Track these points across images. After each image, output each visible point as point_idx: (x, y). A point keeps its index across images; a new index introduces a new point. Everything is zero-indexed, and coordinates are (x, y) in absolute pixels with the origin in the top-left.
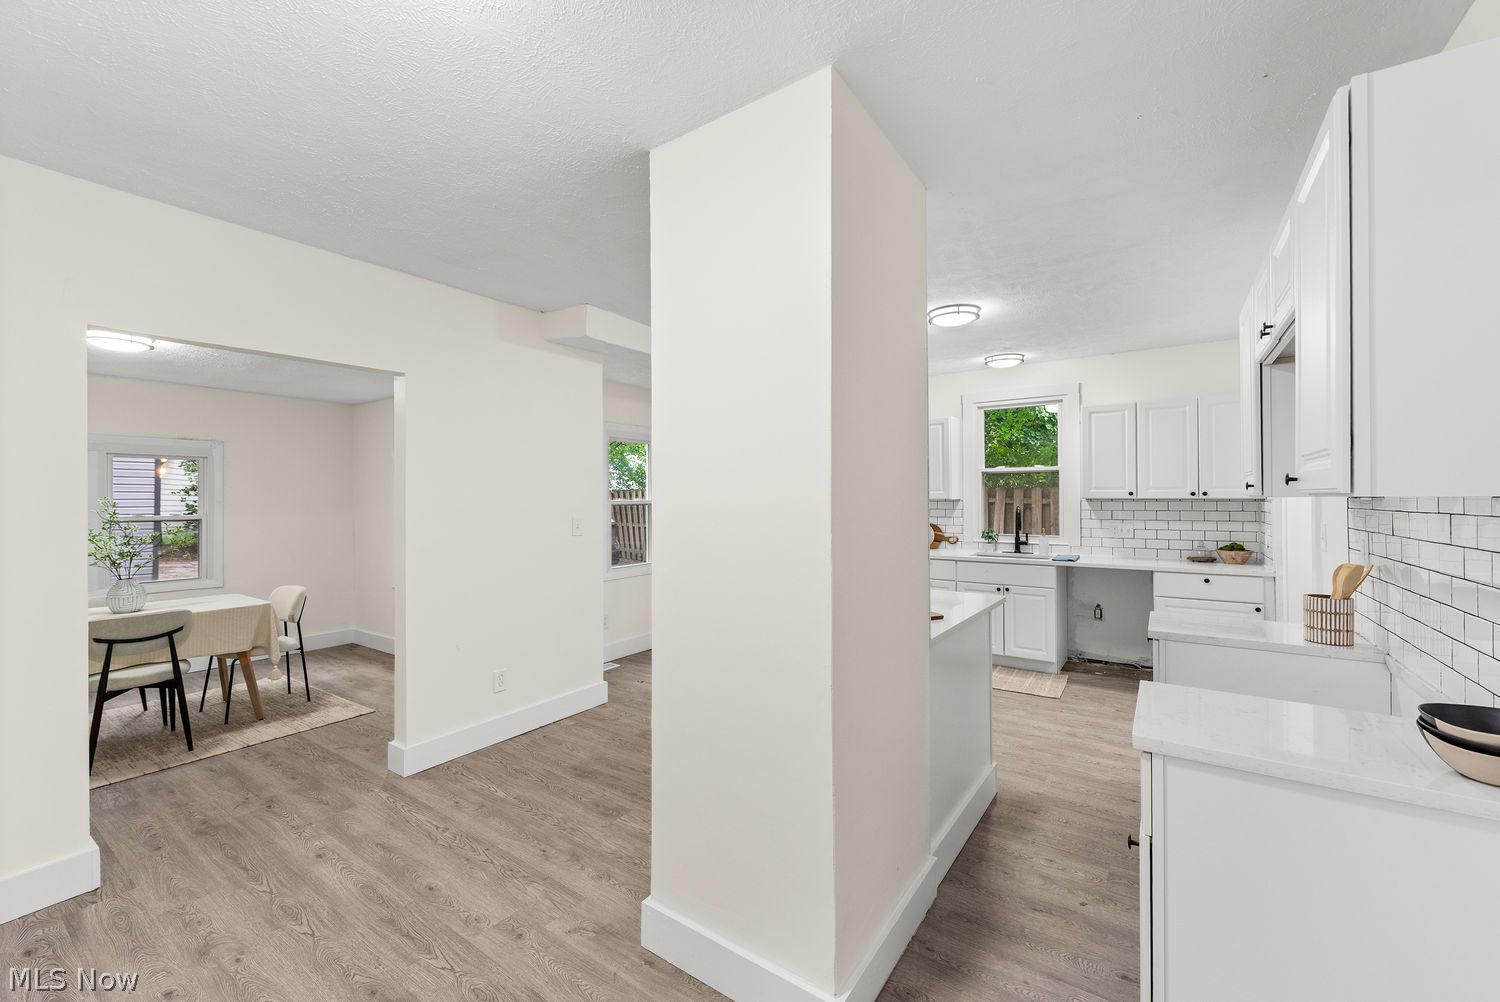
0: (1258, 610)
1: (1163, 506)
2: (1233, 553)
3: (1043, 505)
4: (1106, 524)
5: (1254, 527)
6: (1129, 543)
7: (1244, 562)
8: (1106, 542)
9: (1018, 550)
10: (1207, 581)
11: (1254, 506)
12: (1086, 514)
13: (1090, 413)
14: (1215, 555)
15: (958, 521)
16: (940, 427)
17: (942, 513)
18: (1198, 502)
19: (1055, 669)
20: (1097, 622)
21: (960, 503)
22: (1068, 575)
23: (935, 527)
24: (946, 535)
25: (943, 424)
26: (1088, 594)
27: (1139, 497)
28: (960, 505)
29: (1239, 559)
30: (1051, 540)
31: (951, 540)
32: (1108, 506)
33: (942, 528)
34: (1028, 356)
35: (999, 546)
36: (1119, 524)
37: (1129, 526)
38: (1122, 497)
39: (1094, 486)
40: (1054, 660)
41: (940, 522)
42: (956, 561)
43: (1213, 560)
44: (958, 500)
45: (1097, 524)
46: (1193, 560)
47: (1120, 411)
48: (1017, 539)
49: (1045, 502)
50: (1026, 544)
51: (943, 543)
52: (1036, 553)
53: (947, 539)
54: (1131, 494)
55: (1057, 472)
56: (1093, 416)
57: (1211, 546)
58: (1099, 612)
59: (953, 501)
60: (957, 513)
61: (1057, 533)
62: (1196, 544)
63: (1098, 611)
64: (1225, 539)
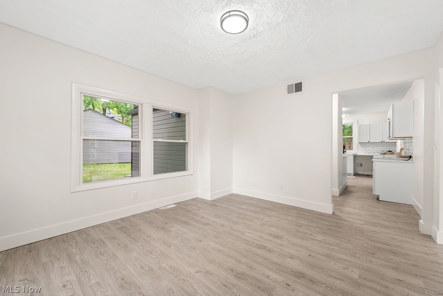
1: (376, 144)
2: (389, 152)
3: (349, 146)
5: (394, 148)
7: (392, 154)
8: (363, 150)
11: (394, 144)
12: (359, 146)
13: (360, 126)
14: (386, 153)
18: (382, 142)
19: (353, 175)
20: (361, 167)
22: (355, 157)
26: (359, 161)
29: (391, 154)
30: (351, 151)
32: (363, 144)
34: (347, 115)
37: (368, 148)
40: (353, 173)
43: (385, 154)
49: (350, 145)
55: (352, 137)
56: (361, 127)
57: (386, 151)
58: (361, 165)
61: (352, 149)
62: (382, 151)
64: (388, 150)
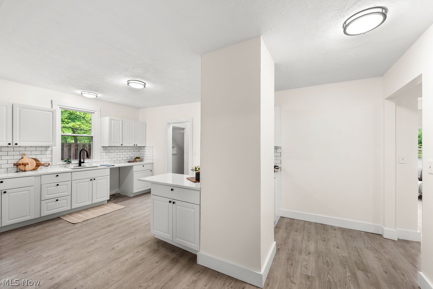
0: (151, 171)
4: (108, 154)
6: (113, 159)
9: (80, 165)
10: (143, 166)
15: (49, 156)
17: (40, 153)
23: (36, 160)
24: (42, 163)
28: (50, 149)
31: (45, 165)
33: (39, 160)
35: (71, 165)
36: (111, 154)
38: (120, 146)
39: (112, 142)
41: (38, 157)
42: (72, 172)
44: (49, 146)
45: (104, 154)
46: (129, 162)
47: (119, 121)
48: (80, 161)
50: (84, 162)
52: (87, 166)
53: (43, 165)
54: (122, 145)
59: (46, 147)
60: (48, 152)
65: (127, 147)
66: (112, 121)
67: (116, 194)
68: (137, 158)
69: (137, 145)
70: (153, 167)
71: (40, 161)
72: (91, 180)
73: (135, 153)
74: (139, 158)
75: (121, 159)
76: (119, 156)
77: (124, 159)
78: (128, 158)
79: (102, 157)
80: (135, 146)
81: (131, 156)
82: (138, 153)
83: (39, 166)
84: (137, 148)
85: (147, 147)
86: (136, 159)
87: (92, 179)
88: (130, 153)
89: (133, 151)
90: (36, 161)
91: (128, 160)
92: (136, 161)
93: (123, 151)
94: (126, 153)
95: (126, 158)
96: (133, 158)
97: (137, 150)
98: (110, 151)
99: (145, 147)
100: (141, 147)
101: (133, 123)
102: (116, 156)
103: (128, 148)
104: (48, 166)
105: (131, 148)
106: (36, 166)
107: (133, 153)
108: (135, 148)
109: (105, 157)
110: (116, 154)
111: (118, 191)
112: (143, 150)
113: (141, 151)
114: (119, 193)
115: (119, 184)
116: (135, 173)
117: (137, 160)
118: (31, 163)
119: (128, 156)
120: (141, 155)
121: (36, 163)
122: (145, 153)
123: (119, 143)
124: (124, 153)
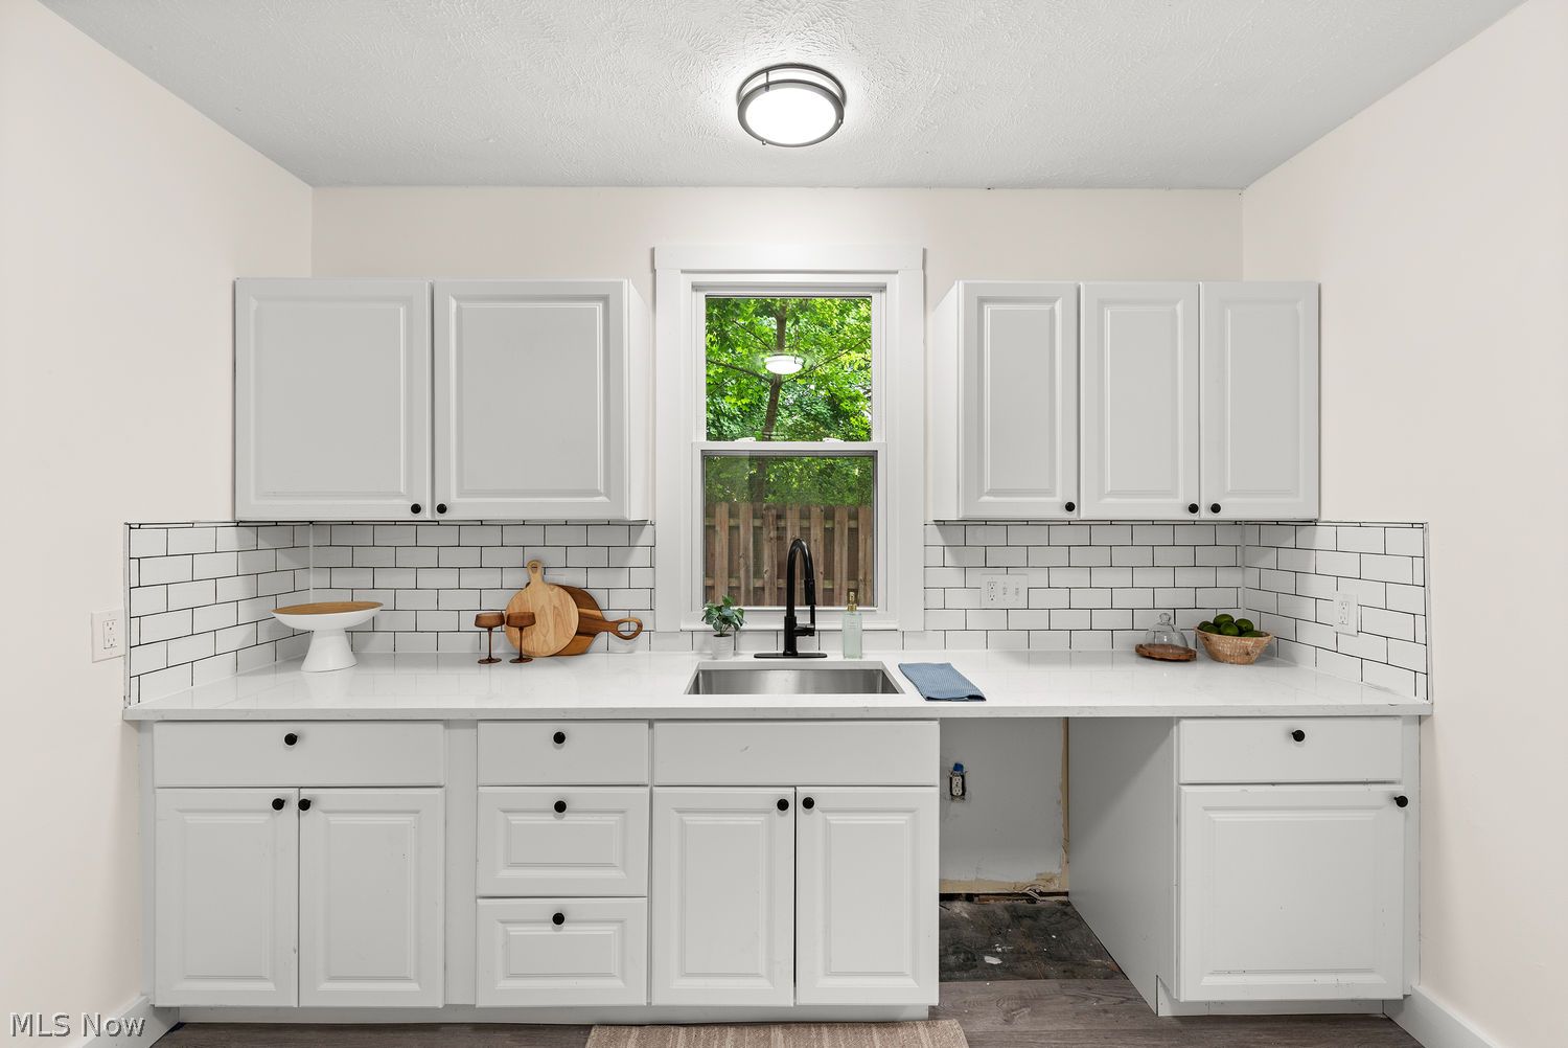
0: (1402, 801)
2: (1228, 638)
4: (975, 577)
6: (1019, 619)
8: (975, 620)
10: (1299, 736)
11: (1298, 536)
12: (934, 557)
15: (641, 578)
16: (599, 307)
17: (600, 557)
20: (955, 805)
21: (648, 529)
23: (581, 596)
24: (611, 616)
25: (605, 299)
27: (1082, 517)
28: (645, 537)
31: (623, 627)
32: (978, 535)
33: (600, 597)
35: (743, 639)
36: (1000, 578)
39: (987, 487)
41: (594, 582)
42: (651, 722)
43: (1190, 656)
44: (642, 524)
45: (953, 577)
46: (1149, 653)
47: (1044, 300)
48: (790, 620)
50: (809, 632)
51: (602, 638)
53: (613, 627)
54: (1070, 507)
55: (872, 456)
58: (959, 781)
59: (630, 525)
60: (639, 556)
61: (872, 601)
63: (957, 780)
65: (1132, 524)
66: (988, 309)
67: (1041, 894)
68: (1222, 625)
69: (1216, 508)
70: (1421, 756)
71: (603, 604)
72: (783, 805)
73: (1204, 577)
74: (1244, 629)
75: (1080, 620)
76: (1059, 598)
77: (1103, 620)
78: (1143, 619)
79: (935, 598)
80: (1205, 514)
81: (1165, 599)
82: (1228, 578)
83: (594, 635)
84: (1227, 536)
85: (1329, 523)
86: (1215, 637)
87: (787, 794)
88: (1163, 578)
89: (1184, 556)
90: (578, 607)
91: (1142, 638)
92: (1215, 657)
93: (1099, 556)
94: (1121, 578)
95: (1121, 619)
96: (1189, 621)
97: (1226, 556)
98: (996, 556)
99: (1313, 523)
100: (1259, 523)
101: (1179, 307)
102: (1040, 599)
103: (1143, 535)
104: (636, 634)
105: (1164, 535)
106: (578, 633)
107: (1186, 577)
108: (1206, 536)
109: (958, 598)
110: (1039, 578)
111: (1056, 870)
112: (1288, 559)
113: (1269, 559)
114: (1066, 894)
115: (1061, 820)
116: (1192, 801)
117: (1226, 643)
118: (557, 613)
119: (1143, 599)
120: (1267, 601)
121: (581, 615)
122: (1315, 586)
123: (1050, 492)
124: (1102, 578)
